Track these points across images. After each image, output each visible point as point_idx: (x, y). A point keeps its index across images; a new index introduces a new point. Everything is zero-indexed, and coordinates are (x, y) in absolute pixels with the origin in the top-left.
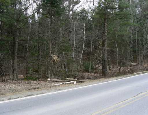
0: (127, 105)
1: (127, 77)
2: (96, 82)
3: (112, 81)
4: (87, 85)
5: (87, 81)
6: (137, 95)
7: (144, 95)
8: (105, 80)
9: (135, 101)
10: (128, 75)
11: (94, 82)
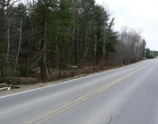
0: (63, 110)
1: (67, 80)
2: (33, 88)
3: (50, 85)
4: (22, 91)
5: (22, 86)
6: (75, 99)
7: (82, 99)
8: (43, 84)
9: (72, 106)
10: (68, 79)
11: (31, 87)
